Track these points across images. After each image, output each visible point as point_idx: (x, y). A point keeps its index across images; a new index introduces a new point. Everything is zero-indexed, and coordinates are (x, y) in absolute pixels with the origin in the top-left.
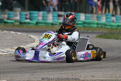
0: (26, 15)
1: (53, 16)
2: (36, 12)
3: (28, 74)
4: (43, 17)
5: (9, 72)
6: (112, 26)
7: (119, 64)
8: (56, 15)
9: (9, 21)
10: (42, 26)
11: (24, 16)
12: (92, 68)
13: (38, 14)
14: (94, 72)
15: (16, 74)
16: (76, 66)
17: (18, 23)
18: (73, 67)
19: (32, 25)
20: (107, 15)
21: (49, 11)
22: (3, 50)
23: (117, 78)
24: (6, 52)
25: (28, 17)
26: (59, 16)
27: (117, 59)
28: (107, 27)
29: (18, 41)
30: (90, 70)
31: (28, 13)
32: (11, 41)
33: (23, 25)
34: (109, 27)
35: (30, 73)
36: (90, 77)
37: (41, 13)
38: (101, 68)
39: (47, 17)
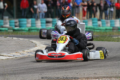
0: (16, 23)
1: (41, 23)
2: (25, 20)
3: (37, 74)
4: (32, 24)
5: (20, 73)
6: (100, 30)
7: (116, 62)
8: (45, 22)
9: (3, 29)
10: (35, 32)
11: (14, 24)
12: (93, 67)
13: (27, 21)
14: (95, 70)
15: (26, 75)
16: (78, 66)
17: (12, 31)
18: (75, 67)
19: (25, 32)
20: (93, 20)
21: (37, 18)
22: (9, 55)
23: (117, 75)
24: (12, 56)
25: (17, 24)
26: (47, 22)
27: (114, 59)
28: (96, 31)
29: (21, 46)
30: (91, 69)
31: (17, 20)
32: (15, 46)
33: (16, 32)
34: (98, 31)
35: (38, 73)
36: (93, 74)
37: (30, 20)
38: (101, 67)
39: (36, 24)
